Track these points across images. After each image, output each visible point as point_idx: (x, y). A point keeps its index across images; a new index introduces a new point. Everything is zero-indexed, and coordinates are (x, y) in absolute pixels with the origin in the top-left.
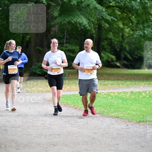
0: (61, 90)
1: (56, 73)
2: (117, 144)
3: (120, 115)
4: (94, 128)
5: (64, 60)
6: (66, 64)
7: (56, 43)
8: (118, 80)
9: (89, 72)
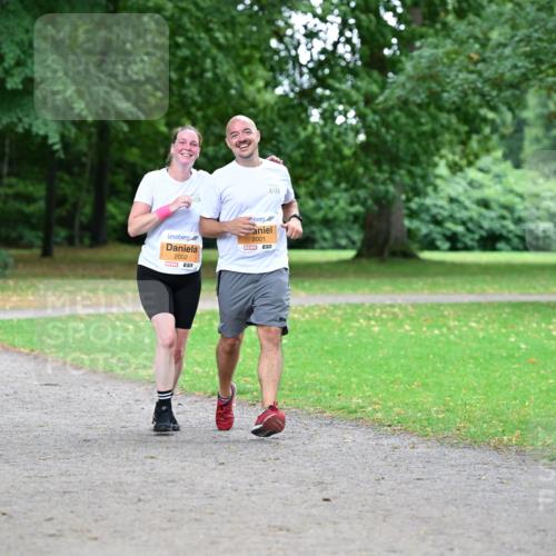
9: (259, 240)
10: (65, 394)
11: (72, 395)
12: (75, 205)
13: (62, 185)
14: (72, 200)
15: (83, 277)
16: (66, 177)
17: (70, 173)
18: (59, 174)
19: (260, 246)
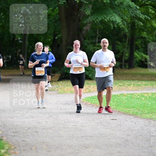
0: (82, 89)
1: (78, 71)
2: (151, 147)
3: (154, 117)
4: (128, 130)
5: (85, 59)
6: (87, 64)
7: (78, 45)
8: (152, 80)
9: (105, 70)
10: (119, 123)
11: (122, 124)
12: (123, 53)
13: (118, 46)
14: (122, 51)
15: (126, 80)
16: (119, 43)
17: (121, 41)
18: (117, 42)
19: (105, 71)
